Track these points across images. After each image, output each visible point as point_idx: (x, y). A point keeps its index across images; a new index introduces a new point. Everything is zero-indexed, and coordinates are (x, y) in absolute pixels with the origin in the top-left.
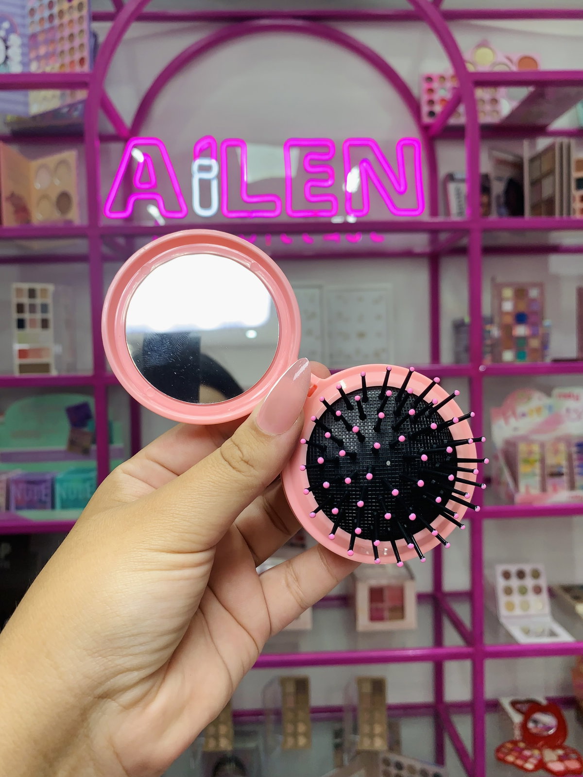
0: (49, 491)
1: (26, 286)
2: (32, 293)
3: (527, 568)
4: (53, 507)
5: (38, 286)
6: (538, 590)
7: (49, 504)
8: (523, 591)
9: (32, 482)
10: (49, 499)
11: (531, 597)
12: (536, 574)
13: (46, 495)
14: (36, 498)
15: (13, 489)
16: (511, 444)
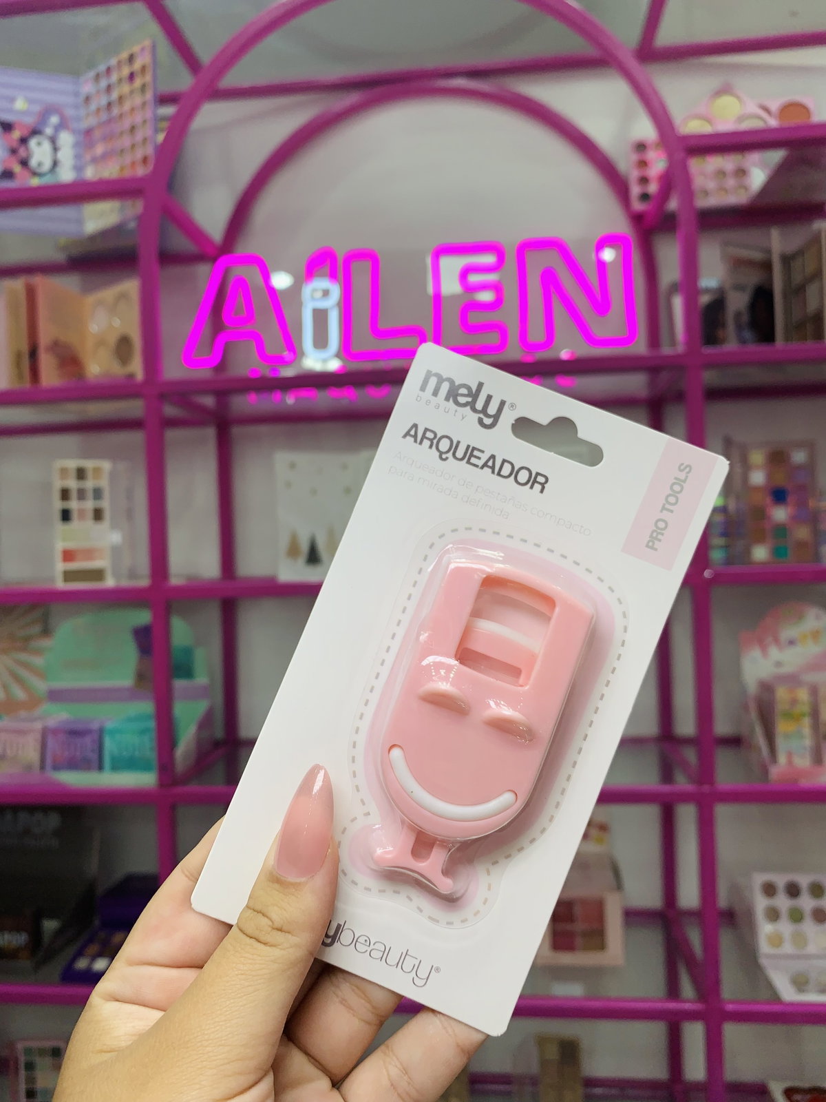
0: (96, 746)
1: (73, 464)
2: (81, 474)
3: (804, 881)
4: (101, 767)
5: (89, 464)
6: (820, 916)
7: (96, 764)
8: (796, 916)
9: (74, 733)
10: (94, 757)
11: (810, 927)
12: (817, 890)
13: (92, 751)
14: (78, 754)
15: (50, 741)
16: (767, 688)
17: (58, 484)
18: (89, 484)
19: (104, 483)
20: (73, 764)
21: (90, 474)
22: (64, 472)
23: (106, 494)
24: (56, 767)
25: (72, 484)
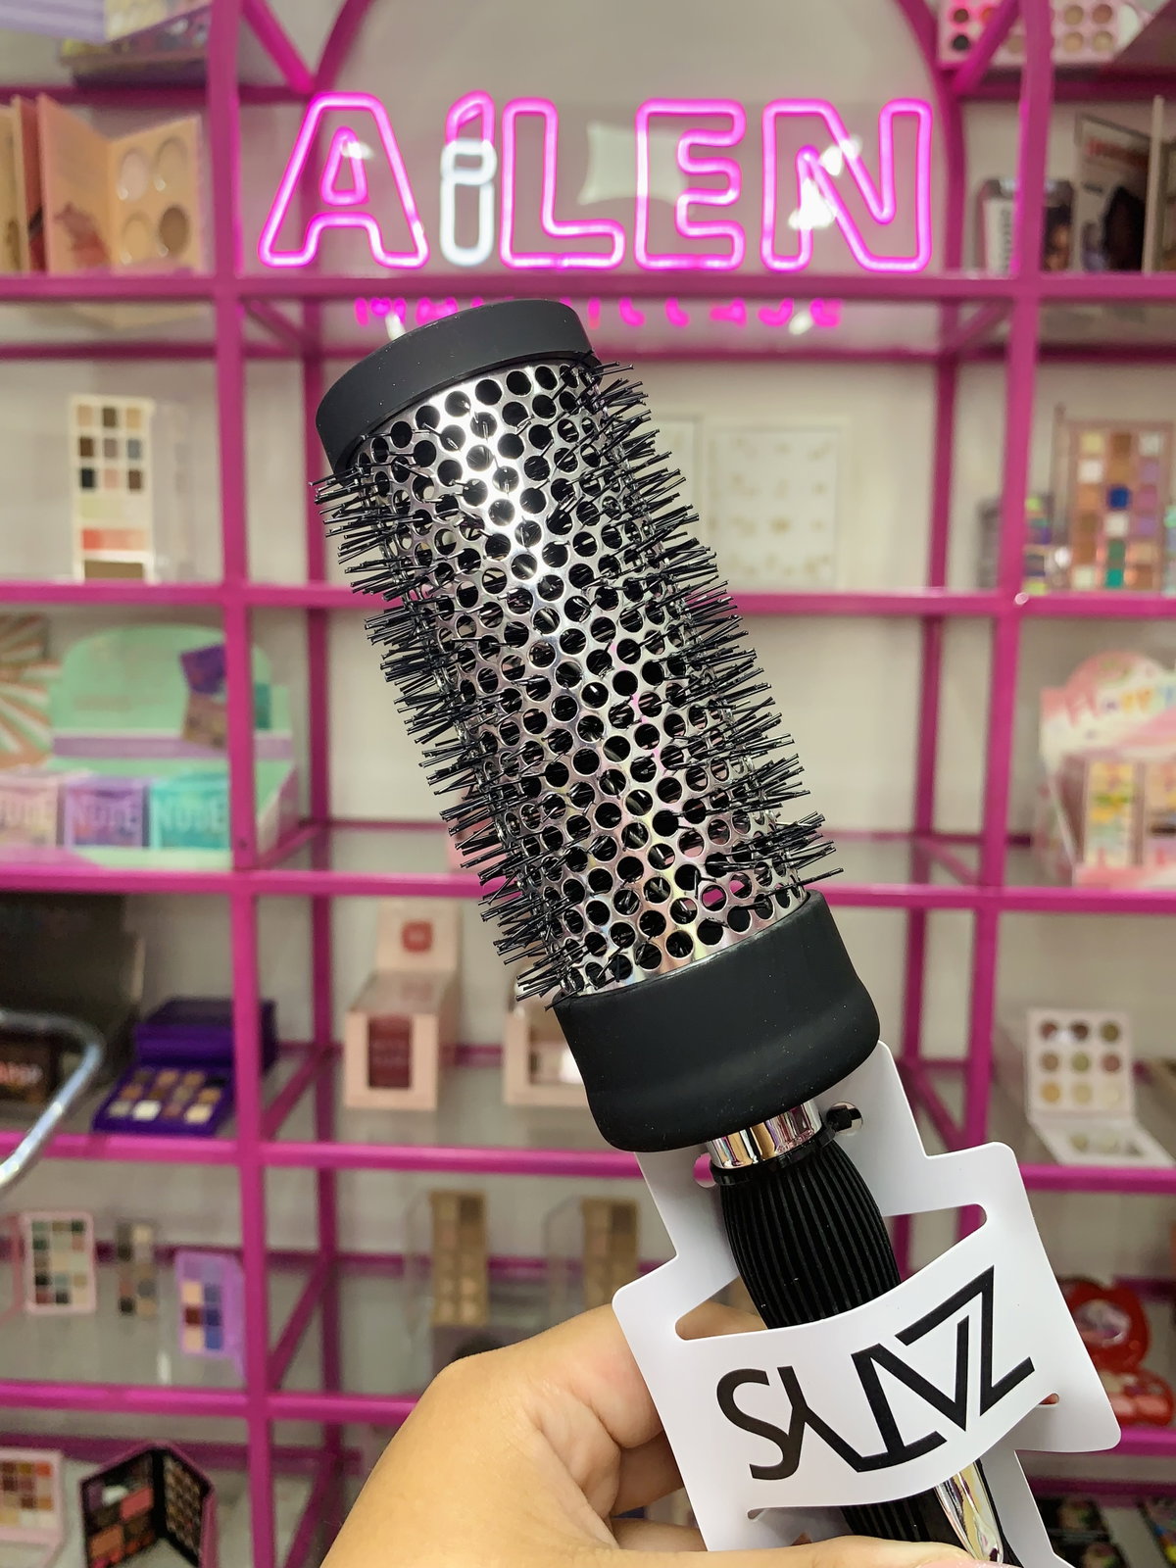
0: (139, 813)
1: (97, 402)
2: (109, 417)
3: (1095, 1020)
4: (146, 843)
5: (121, 403)
6: (1112, 1064)
7: (138, 837)
8: (1081, 1064)
9: (106, 794)
10: (138, 828)
11: (1097, 1077)
12: (1111, 1033)
13: (133, 820)
14: (112, 824)
15: (70, 804)
16: (1076, 765)
17: (75, 432)
18: (122, 434)
19: (144, 434)
20: (103, 838)
21: (122, 418)
22: (84, 412)
23: (147, 450)
24: (80, 841)
25: (97, 432)
